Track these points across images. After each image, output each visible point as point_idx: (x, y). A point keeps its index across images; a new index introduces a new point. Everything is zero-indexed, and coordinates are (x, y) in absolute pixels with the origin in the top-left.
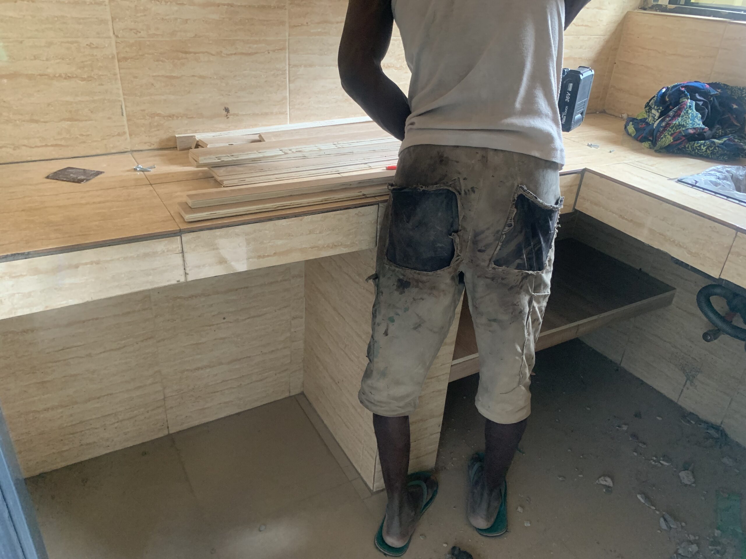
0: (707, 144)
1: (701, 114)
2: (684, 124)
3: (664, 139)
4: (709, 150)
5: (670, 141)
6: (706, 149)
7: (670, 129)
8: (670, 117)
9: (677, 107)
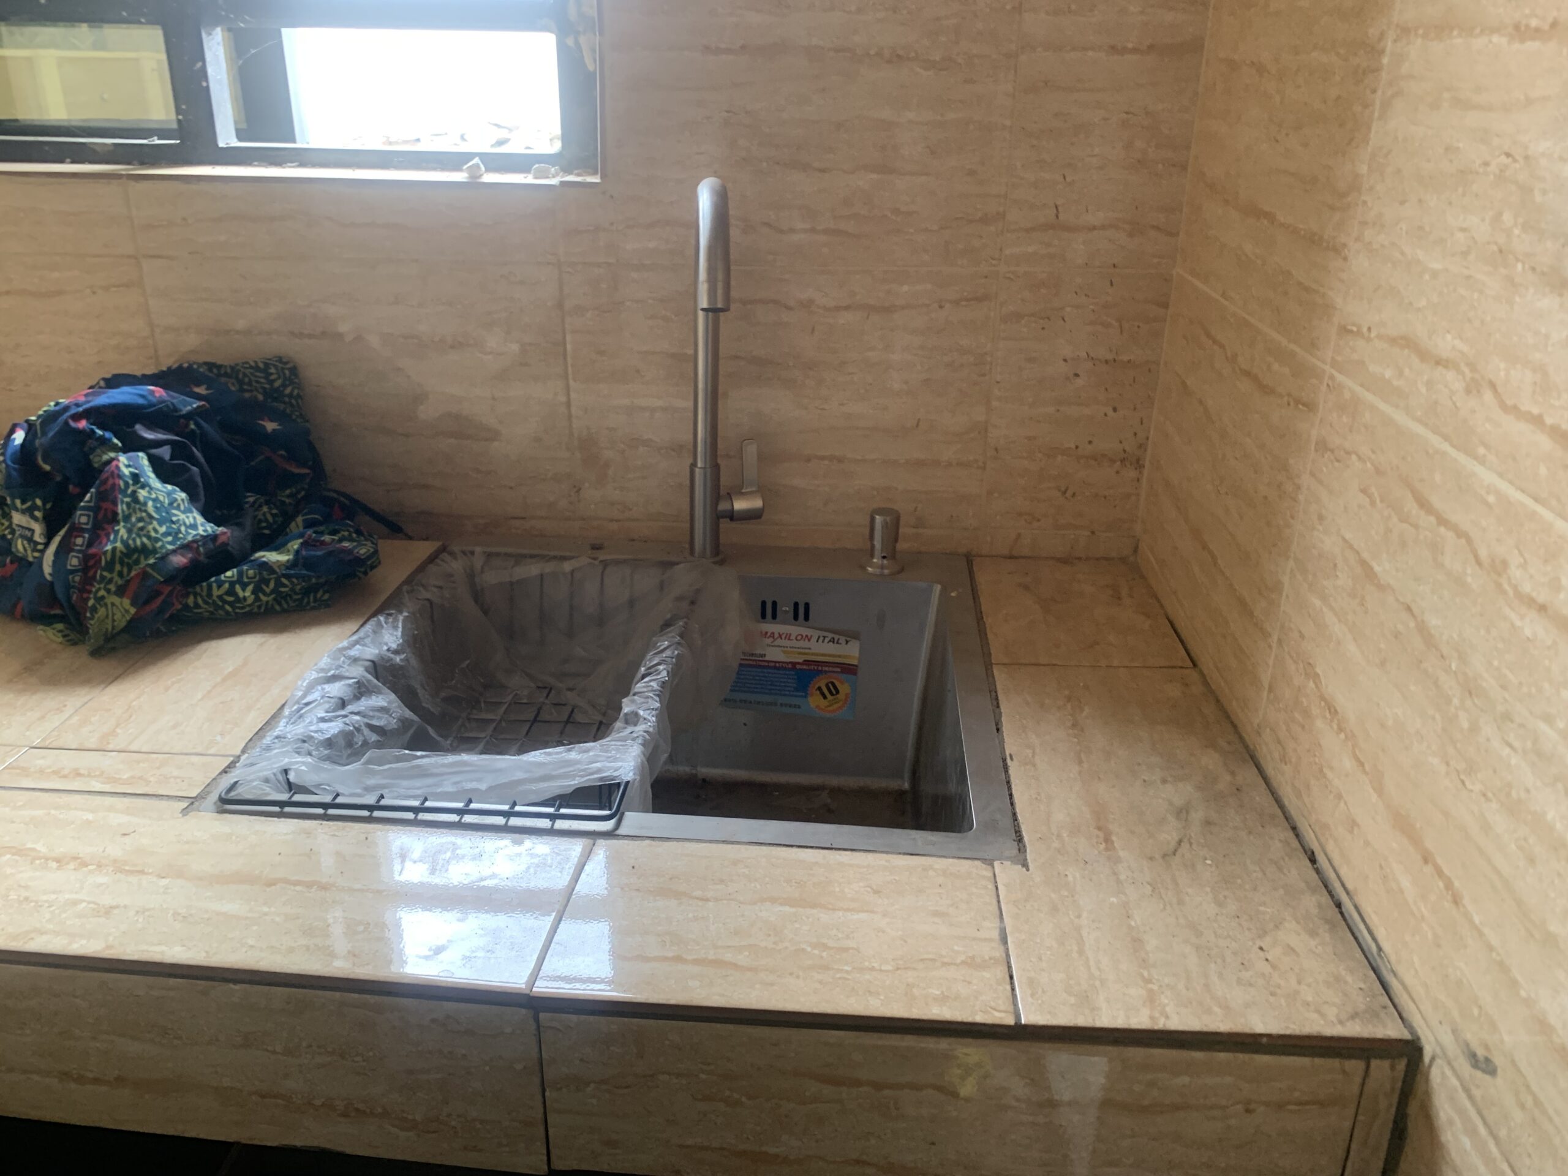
0: (248, 578)
1: (183, 490)
2: (143, 544)
3: (102, 612)
4: (265, 594)
5: (127, 611)
6: (253, 592)
7: (105, 574)
8: (83, 530)
9: (93, 490)
